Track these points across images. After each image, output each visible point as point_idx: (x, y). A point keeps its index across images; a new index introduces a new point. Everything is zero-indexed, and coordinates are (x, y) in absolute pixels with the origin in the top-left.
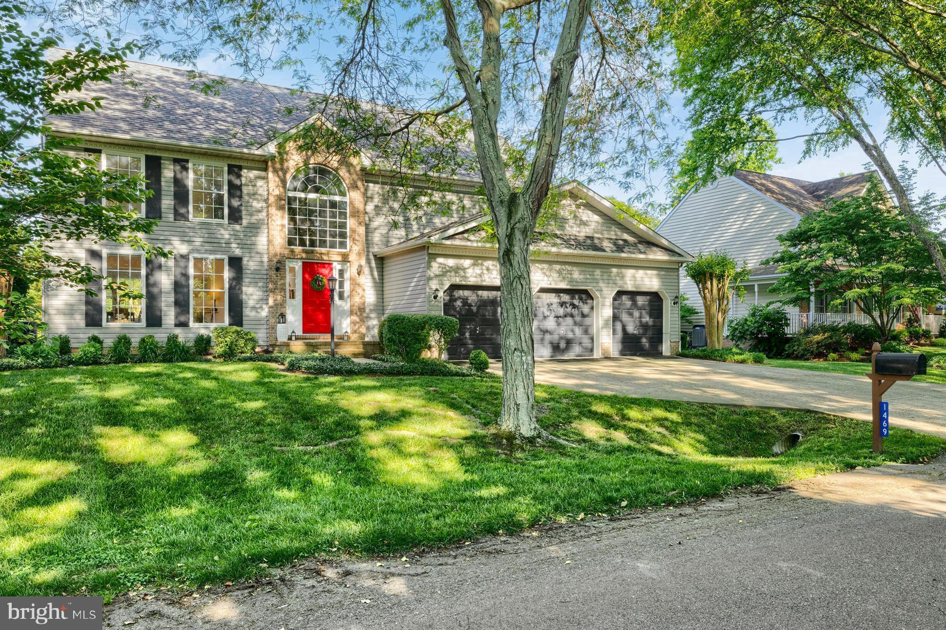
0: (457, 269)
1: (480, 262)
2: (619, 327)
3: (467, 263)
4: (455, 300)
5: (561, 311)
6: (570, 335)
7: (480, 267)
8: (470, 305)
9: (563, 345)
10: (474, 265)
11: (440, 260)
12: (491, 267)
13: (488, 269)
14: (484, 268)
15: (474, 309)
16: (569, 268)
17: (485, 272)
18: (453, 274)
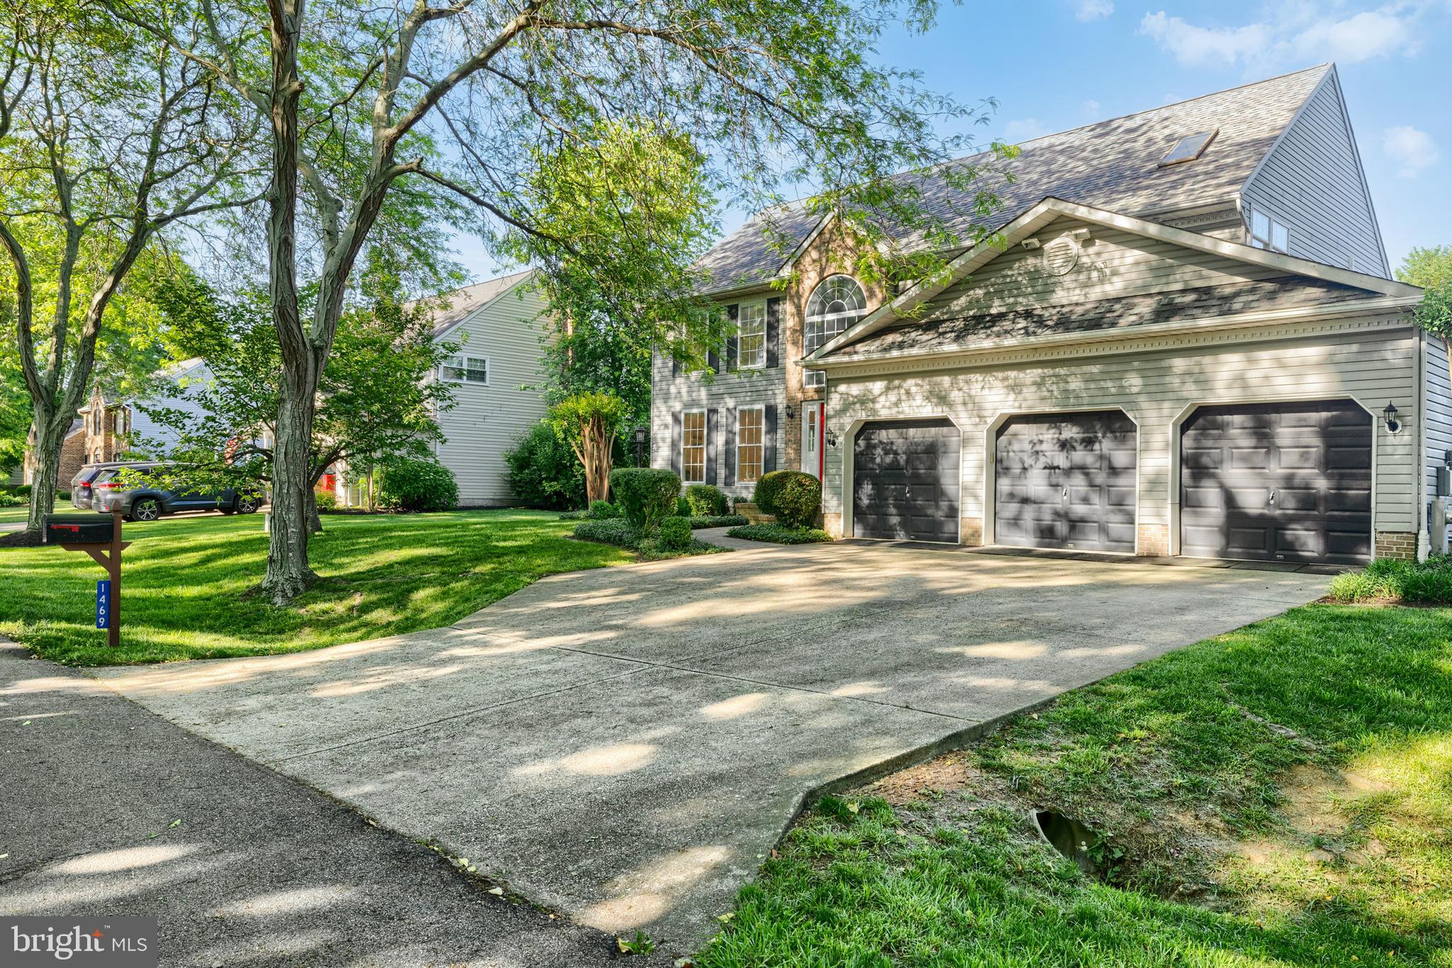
0: (863, 401)
1: (896, 382)
2: (1211, 495)
3: (878, 387)
4: (875, 447)
5: (1061, 460)
6: (1080, 509)
7: (896, 391)
8: (896, 453)
9: (1062, 528)
10: (888, 389)
11: (842, 388)
12: (914, 389)
13: (908, 393)
14: (903, 391)
15: (902, 459)
16: (1062, 371)
17: (904, 397)
18: (858, 406)
